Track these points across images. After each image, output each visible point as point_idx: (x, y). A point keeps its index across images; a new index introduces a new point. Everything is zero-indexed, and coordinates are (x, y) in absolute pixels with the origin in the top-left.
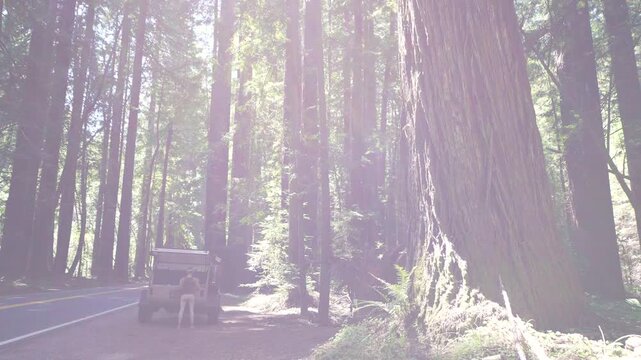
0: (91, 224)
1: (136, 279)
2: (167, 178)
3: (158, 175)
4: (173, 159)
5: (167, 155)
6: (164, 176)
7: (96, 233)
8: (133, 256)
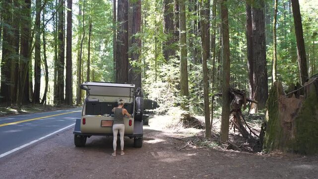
0: (51, 76)
1: (77, 105)
2: (91, 52)
3: (85, 51)
4: (93, 42)
5: (89, 40)
6: (89, 51)
7: (55, 81)
8: (75, 93)
